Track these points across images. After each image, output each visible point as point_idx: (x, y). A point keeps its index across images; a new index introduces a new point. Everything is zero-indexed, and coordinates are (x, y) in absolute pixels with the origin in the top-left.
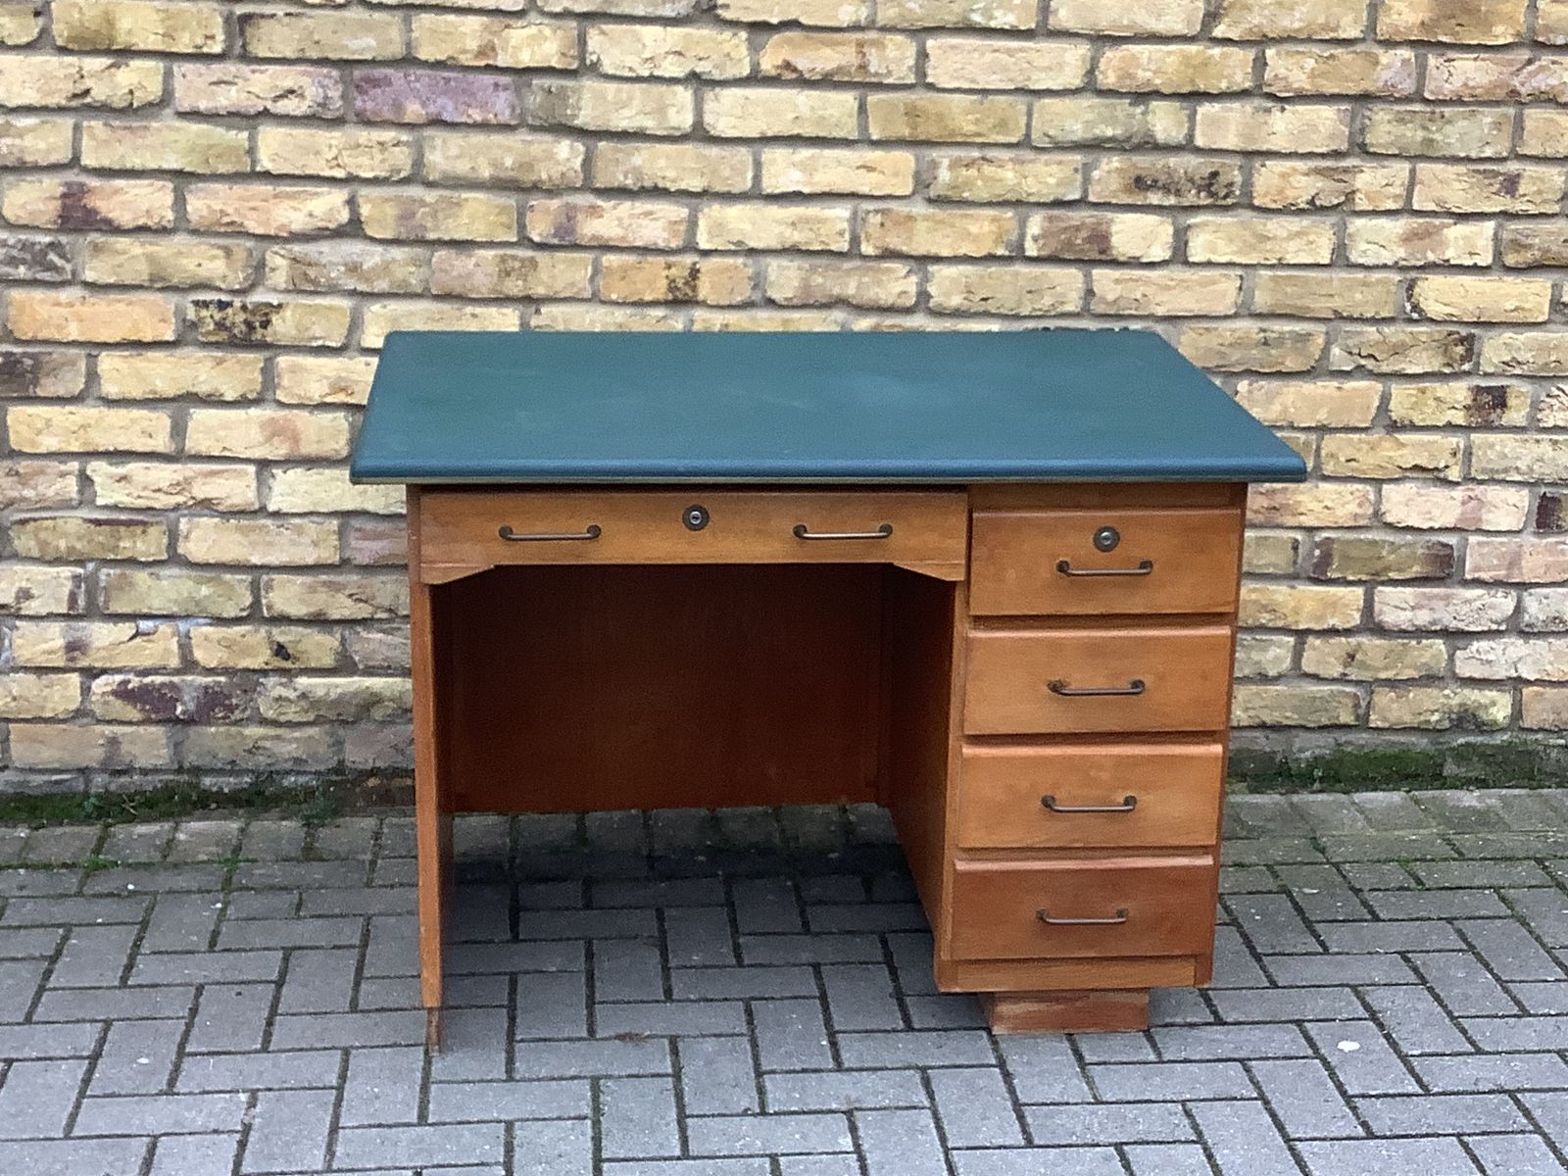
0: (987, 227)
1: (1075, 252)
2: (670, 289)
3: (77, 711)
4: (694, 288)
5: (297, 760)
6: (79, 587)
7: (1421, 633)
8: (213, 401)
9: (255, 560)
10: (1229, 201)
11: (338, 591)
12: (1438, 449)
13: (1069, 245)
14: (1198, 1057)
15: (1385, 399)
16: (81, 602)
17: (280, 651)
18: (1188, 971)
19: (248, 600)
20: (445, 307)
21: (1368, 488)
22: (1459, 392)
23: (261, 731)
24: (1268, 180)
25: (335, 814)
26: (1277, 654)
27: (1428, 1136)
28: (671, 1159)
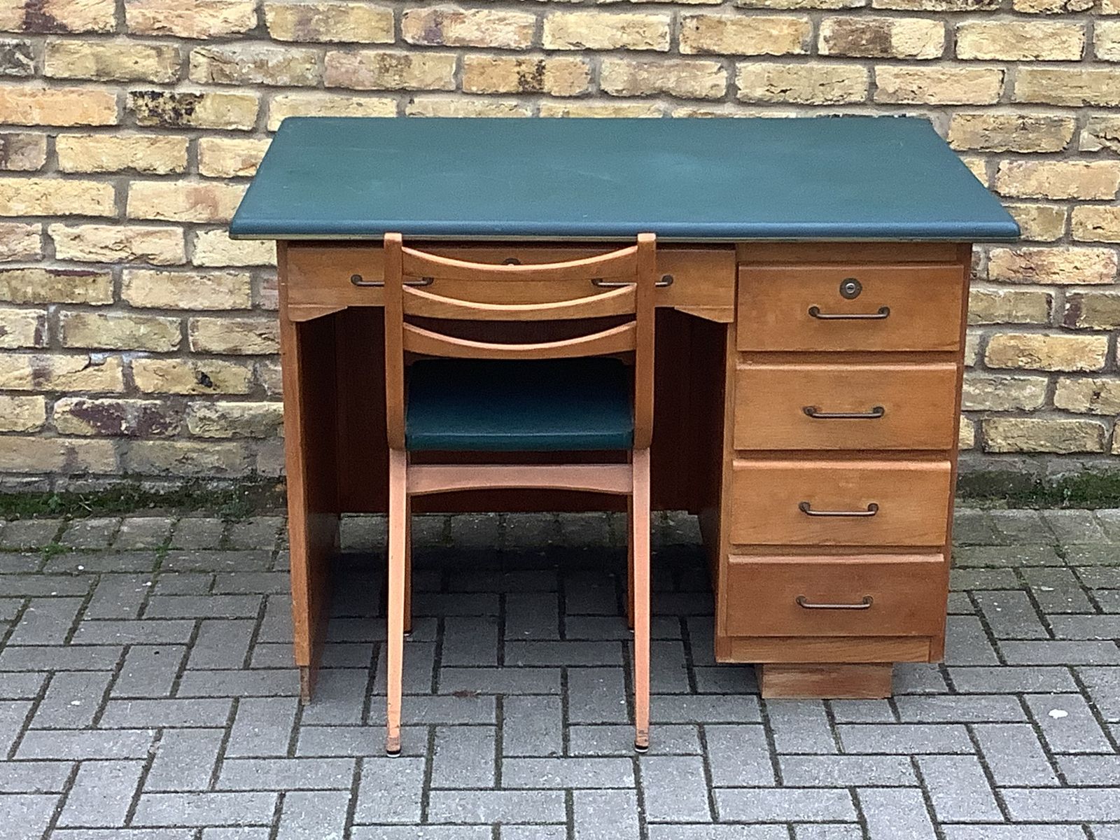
0: (786, 30)
1: (860, 51)
2: (520, 83)
3: (42, 426)
4: (540, 82)
5: (219, 469)
6: (43, 325)
8: (149, 174)
9: (183, 305)
10: (993, 7)
11: (251, 331)
13: (855, 45)
14: (930, 720)
16: (45, 338)
17: (204, 379)
18: (925, 649)
19: (177, 337)
20: (336, 97)
21: (1112, 251)
23: (189, 444)
25: (249, 513)
26: (1032, 391)
27: (1113, 786)
28: (486, 789)
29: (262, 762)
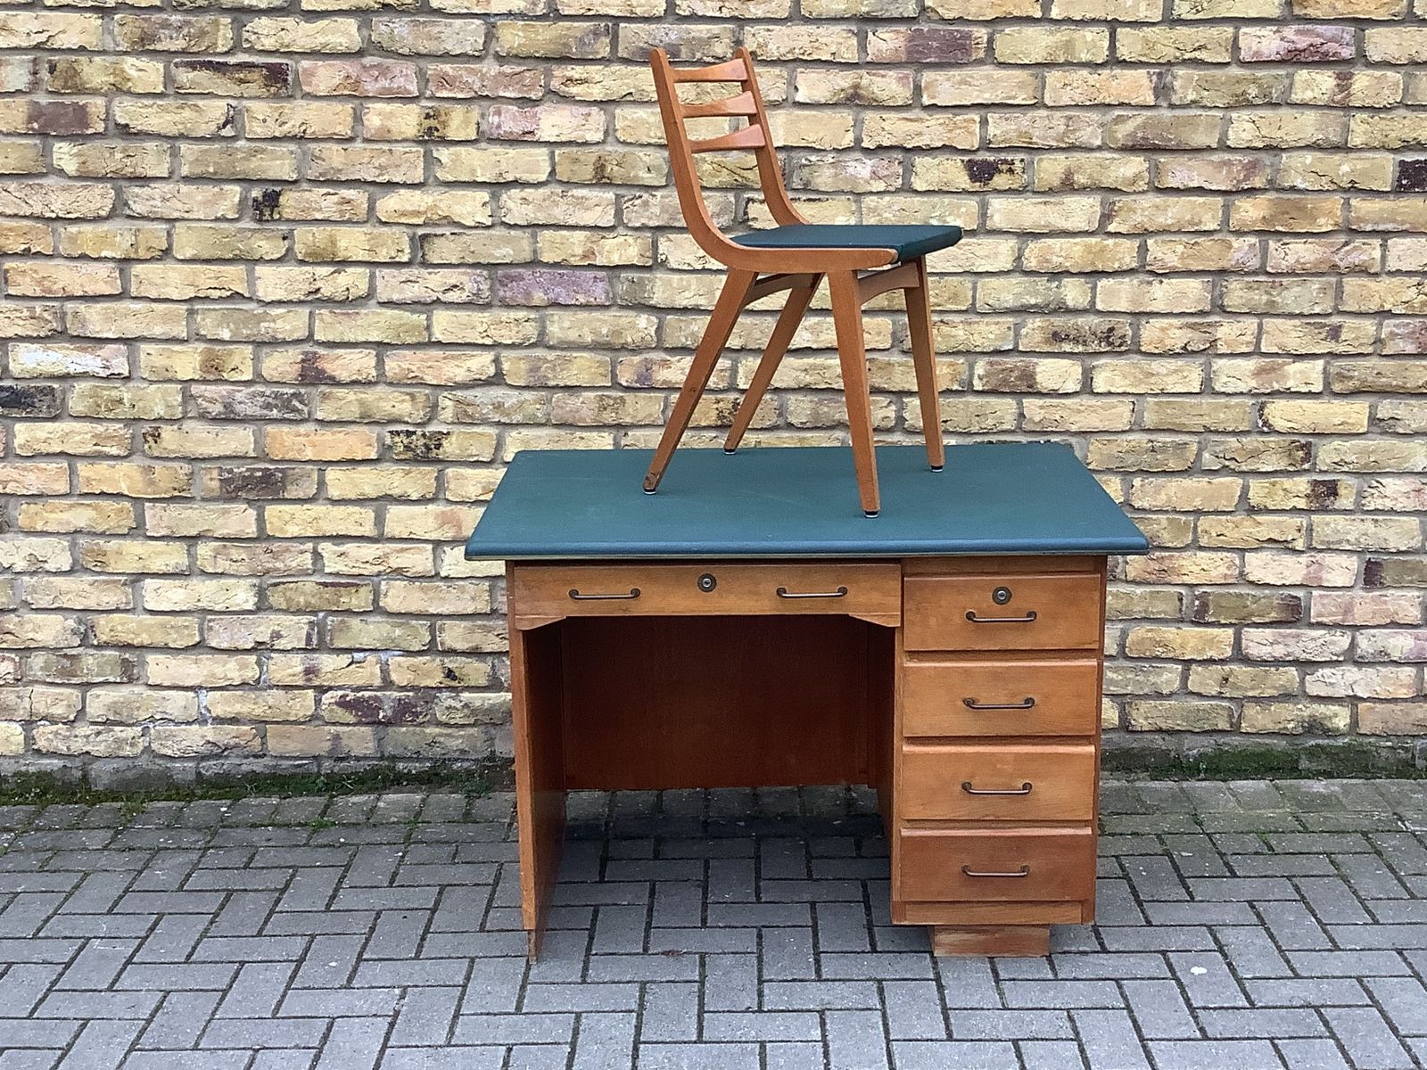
0: (945, 370)
1: (1009, 387)
2: (719, 418)
3: (312, 716)
5: (463, 751)
6: (313, 629)
7: (1278, 662)
8: (403, 500)
9: (432, 610)
10: (1123, 348)
11: (490, 631)
12: (1288, 527)
13: (1005, 382)
14: (1084, 977)
15: (1245, 490)
16: (315, 641)
17: (450, 674)
18: (1078, 912)
19: (428, 639)
20: (562, 432)
21: (1234, 555)
22: (1302, 484)
23: (437, 730)
24: (1150, 333)
25: (488, 789)
26: (1169, 677)
27: (1248, 1039)
28: (689, 1042)
29: (492, 1017)
